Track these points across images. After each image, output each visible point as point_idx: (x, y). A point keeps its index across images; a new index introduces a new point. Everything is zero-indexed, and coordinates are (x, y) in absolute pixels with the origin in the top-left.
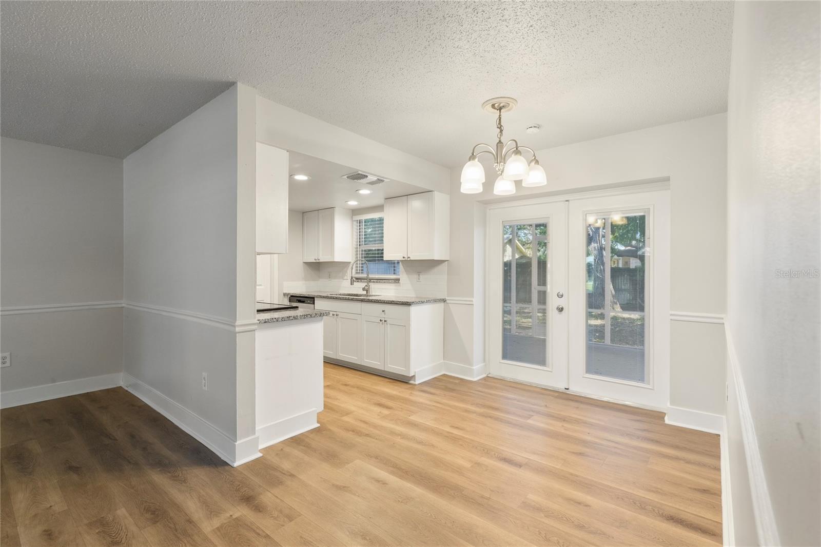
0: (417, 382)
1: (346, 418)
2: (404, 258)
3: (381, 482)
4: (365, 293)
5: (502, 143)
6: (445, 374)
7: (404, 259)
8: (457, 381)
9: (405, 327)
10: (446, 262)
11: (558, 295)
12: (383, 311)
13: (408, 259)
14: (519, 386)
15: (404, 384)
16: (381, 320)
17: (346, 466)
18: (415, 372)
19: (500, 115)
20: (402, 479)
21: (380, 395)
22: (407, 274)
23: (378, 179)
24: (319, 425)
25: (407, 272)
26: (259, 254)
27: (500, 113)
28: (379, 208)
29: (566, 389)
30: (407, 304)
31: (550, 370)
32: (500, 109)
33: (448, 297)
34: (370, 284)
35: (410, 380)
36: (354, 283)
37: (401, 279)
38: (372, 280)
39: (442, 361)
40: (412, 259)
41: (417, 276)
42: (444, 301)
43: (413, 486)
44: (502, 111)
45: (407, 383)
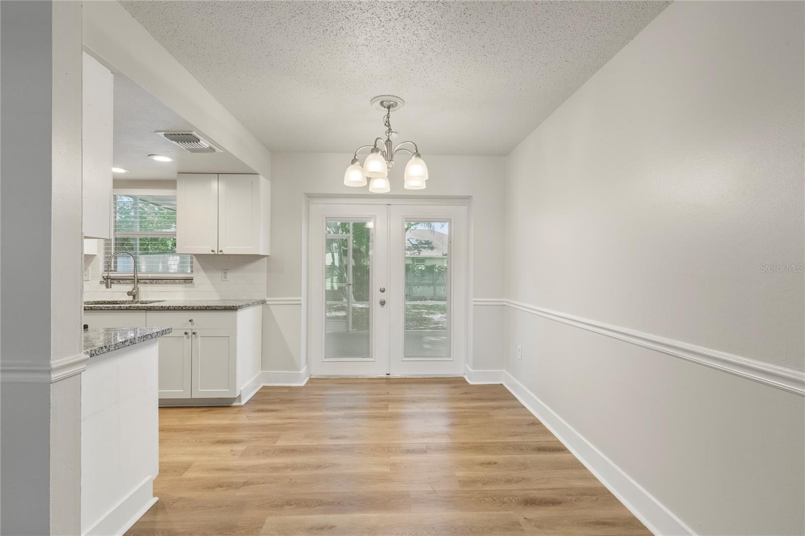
0: (243, 402)
1: (189, 475)
2: (213, 251)
3: (326, 529)
4: (131, 298)
5: (391, 141)
6: (264, 386)
7: (213, 253)
8: (285, 391)
9: (230, 338)
10: (266, 258)
11: (381, 291)
12: (190, 321)
13: (221, 253)
14: (348, 381)
15: (227, 408)
16: (186, 333)
17: (262, 532)
18: (241, 391)
19: (388, 113)
20: (343, 513)
21: (207, 430)
22: (205, 272)
23: (210, 147)
24: (157, 499)
25: (205, 269)
26: (86, 237)
27: (389, 111)
28: (170, 183)
29: (387, 374)
30: (233, 309)
31: (373, 360)
32: (389, 108)
33: (268, 296)
34: (139, 286)
35: (232, 403)
36: (113, 285)
37: (194, 279)
38: (141, 281)
39: (261, 371)
40: (225, 252)
41: (223, 274)
42: (263, 302)
43: (362, 515)
44: (391, 109)
45: (228, 406)
